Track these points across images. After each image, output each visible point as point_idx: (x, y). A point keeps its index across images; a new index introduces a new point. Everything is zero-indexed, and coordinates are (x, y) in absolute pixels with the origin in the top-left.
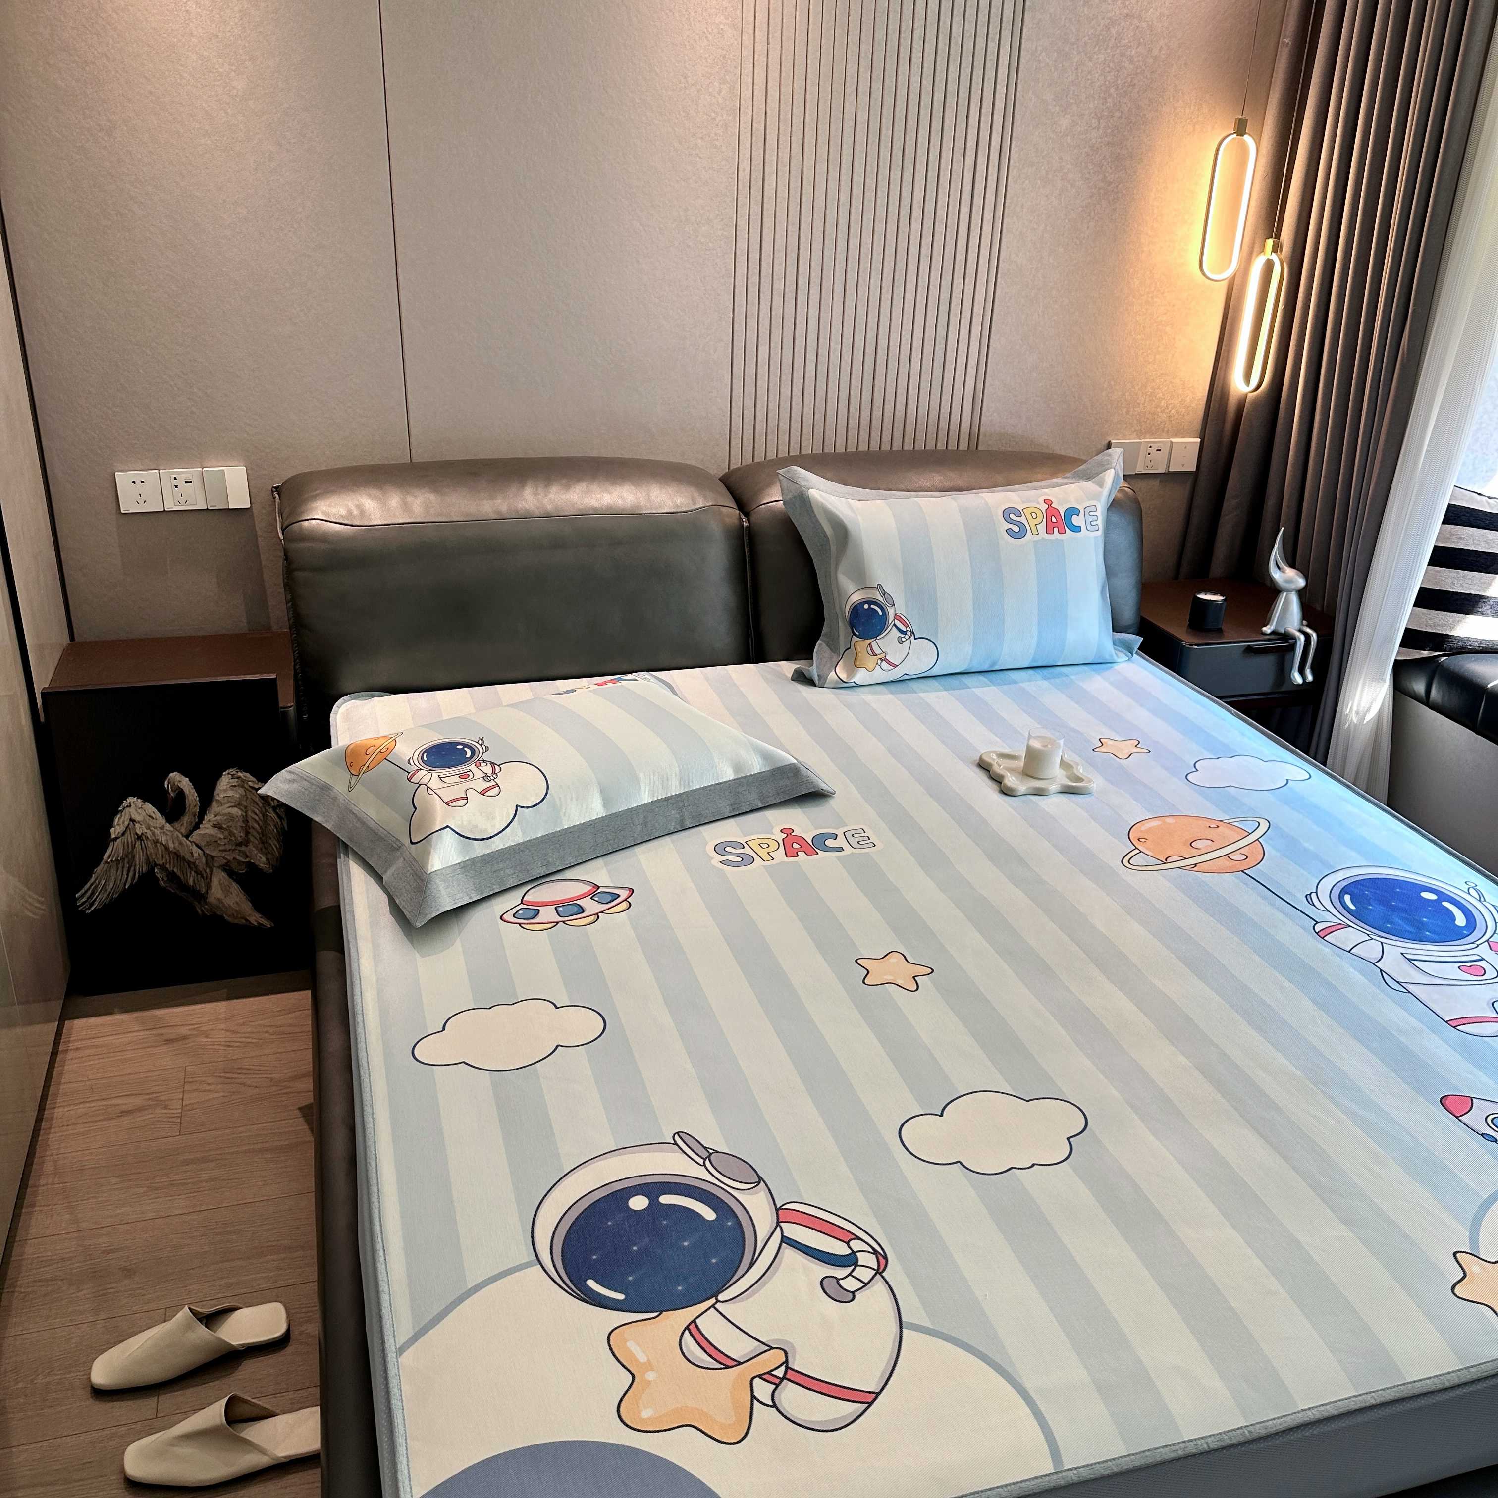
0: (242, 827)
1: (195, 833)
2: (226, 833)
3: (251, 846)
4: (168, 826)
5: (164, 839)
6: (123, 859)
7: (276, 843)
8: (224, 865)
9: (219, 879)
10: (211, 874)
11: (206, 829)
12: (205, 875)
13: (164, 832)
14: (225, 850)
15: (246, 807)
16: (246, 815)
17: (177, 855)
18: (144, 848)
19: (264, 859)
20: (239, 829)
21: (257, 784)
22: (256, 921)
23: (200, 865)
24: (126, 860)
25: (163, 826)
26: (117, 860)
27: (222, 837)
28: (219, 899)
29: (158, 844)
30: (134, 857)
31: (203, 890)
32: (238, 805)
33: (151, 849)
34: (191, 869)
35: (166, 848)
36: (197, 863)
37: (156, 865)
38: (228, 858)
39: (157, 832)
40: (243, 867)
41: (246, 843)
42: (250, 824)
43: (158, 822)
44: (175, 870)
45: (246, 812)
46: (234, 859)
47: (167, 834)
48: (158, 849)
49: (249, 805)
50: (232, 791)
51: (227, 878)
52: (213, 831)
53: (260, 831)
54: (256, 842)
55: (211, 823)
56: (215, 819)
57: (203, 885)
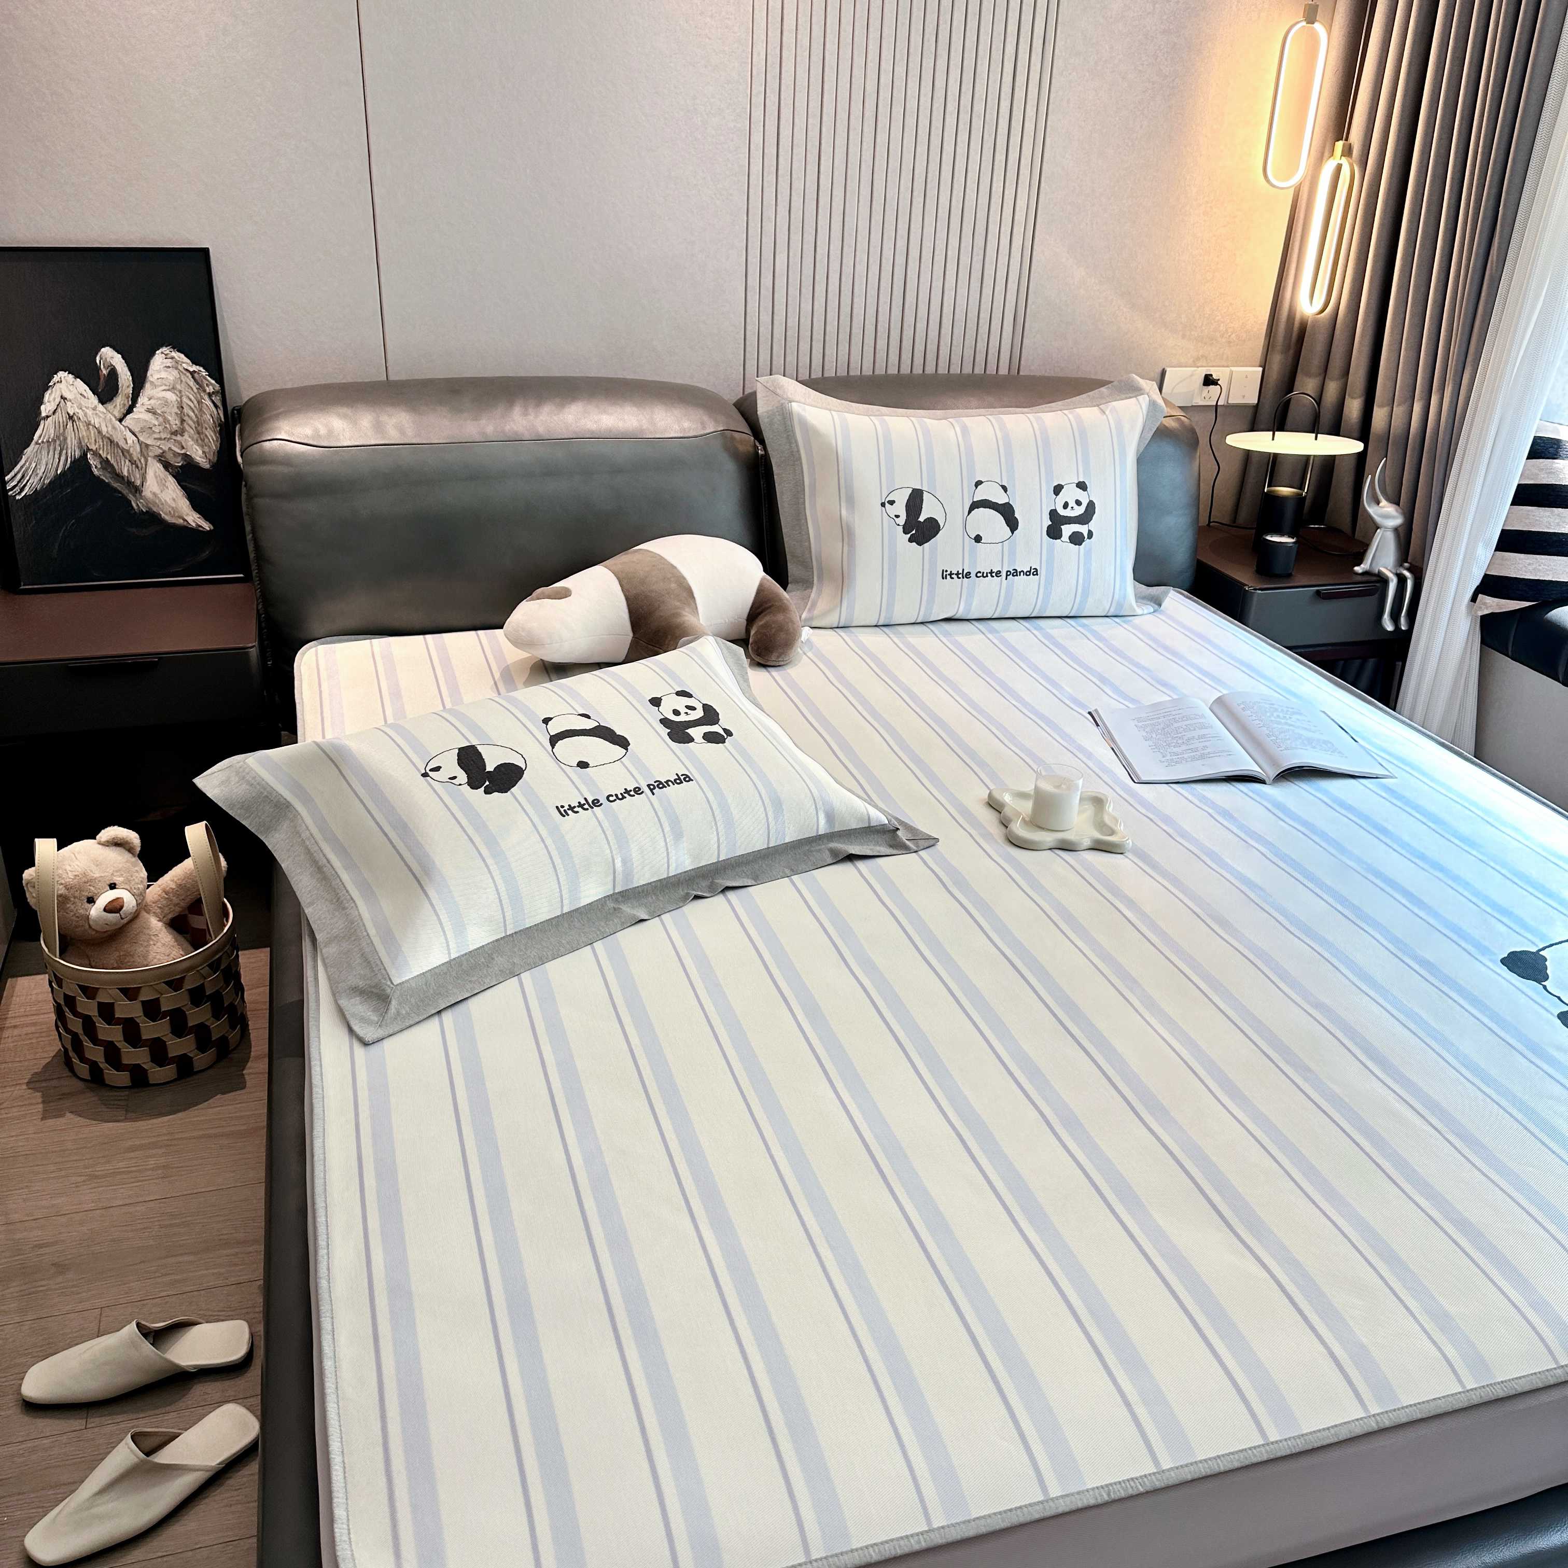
0: (176, 413)
1: (128, 417)
2: (161, 419)
3: (186, 436)
4: (101, 407)
5: (96, 421)
6: (54, 441)
7: (212, 434)
8: (160, 456)
9: (155, 470)
10: (146, 465)
11: (140, 413)
12: (139, 465)
13: (96, 414)
14: (160, 439)
15: (180, 392)
16: (181, 401)
17: (111, 442)
18: (76, 430)
19: (200, 452)
20: (173, 414)
21: (191, 366)
23: (134, 453)
24: (58, 443)
25: (96, 407)
26: (48, 441)
27: (157, 423)
28: (155, 494)
29: (91, 427)
30: (65, 439)
31: (138, 483)
32: (172, 389)
33: (83, 433)
34: (126, 458)
35: (100, 432)
36: (131, 451)
37: (88, 449)
38: (164, 448)
39: (90, 412)
40: (179, 459)
41: (181, 432)
42: (186, 410)
43: (90, 401)
44: (109, 457)
45: (181, 398)
46: (170, 449)
47: (100, 417)
48: (90, 433)
49: (183, 389)
50: (166, 373)
51: (162, 469)
52: (148, 417)
53: (195, 420)
54: (192, 431)
55: (145, 407)
56: (149, 403)
57: (138, 476)
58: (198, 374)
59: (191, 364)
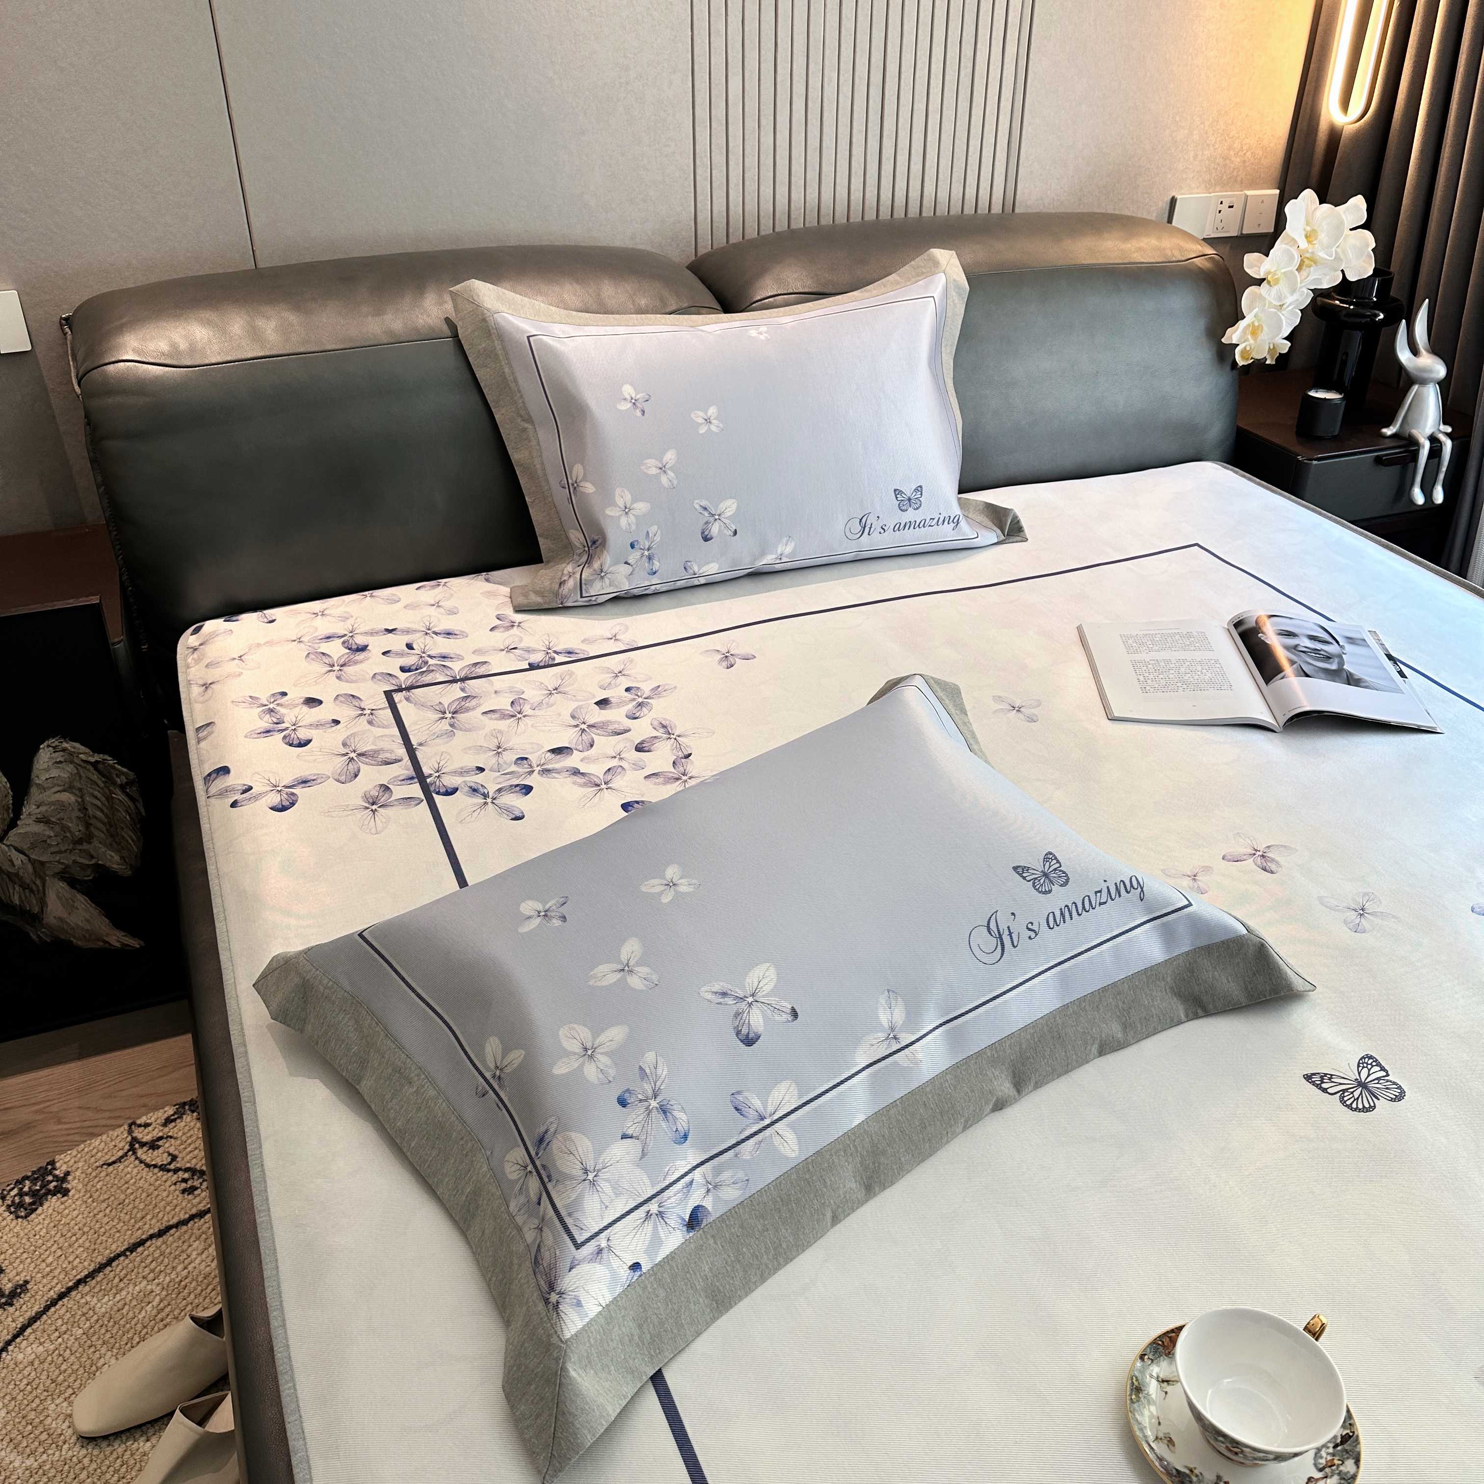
0: (79, 818)
1: (12, 833)
2: (57, 828)
3: (95, 843)
7: (131, 834)
8: (62, 872)
9: (56, 890)
10: (44, 886)
11: (27, 826)
12: (34, 888)
14: (60, 852)
15: (80, 790)
16: (83, 801)
19: (117, 858)
20: (74, 820)
21: (93, 756)
22: (118, 941)
23: (26, 875)
27: (52, 834)
28: (61, 919)
31: (36, 910)
32: (69, 788)
34: (14, 883)
36: (21, 874)
38: (65, 862)
40: (89, 872)
41: (88, 838)
42: (91, 811)
45: (81, 797)
46: (74, 862)
49: (85, 787)
50: (58, 770)
51: (67, 888)
52: (39, 828)
53: (106, 820)
54: (103, 835)
55: (33, 817)
56: (38, 811)
57: (35, 902)
58: (104, 763)
59: (91, 753)
